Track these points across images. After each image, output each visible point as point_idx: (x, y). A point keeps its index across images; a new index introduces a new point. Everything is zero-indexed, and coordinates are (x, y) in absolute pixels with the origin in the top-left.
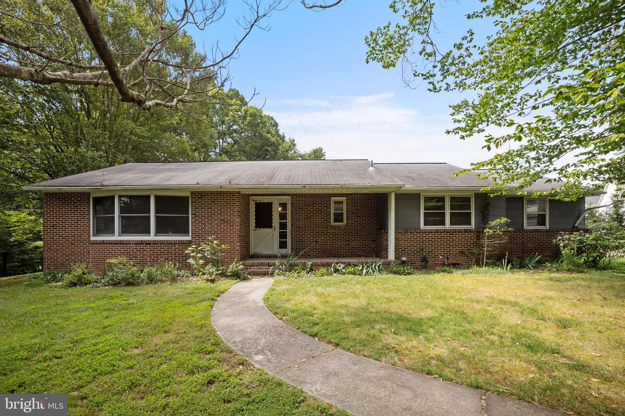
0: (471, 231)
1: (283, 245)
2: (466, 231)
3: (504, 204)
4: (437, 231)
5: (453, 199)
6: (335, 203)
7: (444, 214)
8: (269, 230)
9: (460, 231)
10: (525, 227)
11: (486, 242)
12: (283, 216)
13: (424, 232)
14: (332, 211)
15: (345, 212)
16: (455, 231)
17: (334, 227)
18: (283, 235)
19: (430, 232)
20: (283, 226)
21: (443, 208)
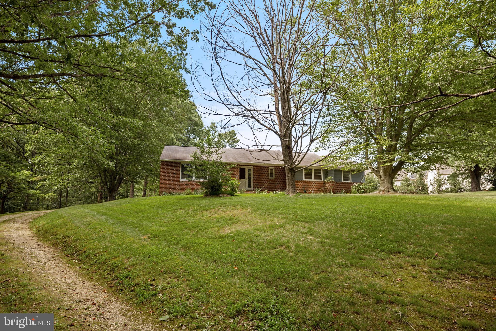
0: (321, 182)
1: (249, 186)
2: (320, 182)
3: (333, 172)
4: (309, 181)
5: (315, 170)
6: (270, 169)
7: (312, 175)
8: (244, 180)
9: (317, 182)
10: (343, 181)
11: (326, 185)
12: (249, 174)
13: (305, 181)
14: (269, 173)
15: (274, 173)
16: (316, 182)
17: (270, 179)
18: (249, 182)
19: (307, 181)
20: (249, 178)
21: (311, 173)
